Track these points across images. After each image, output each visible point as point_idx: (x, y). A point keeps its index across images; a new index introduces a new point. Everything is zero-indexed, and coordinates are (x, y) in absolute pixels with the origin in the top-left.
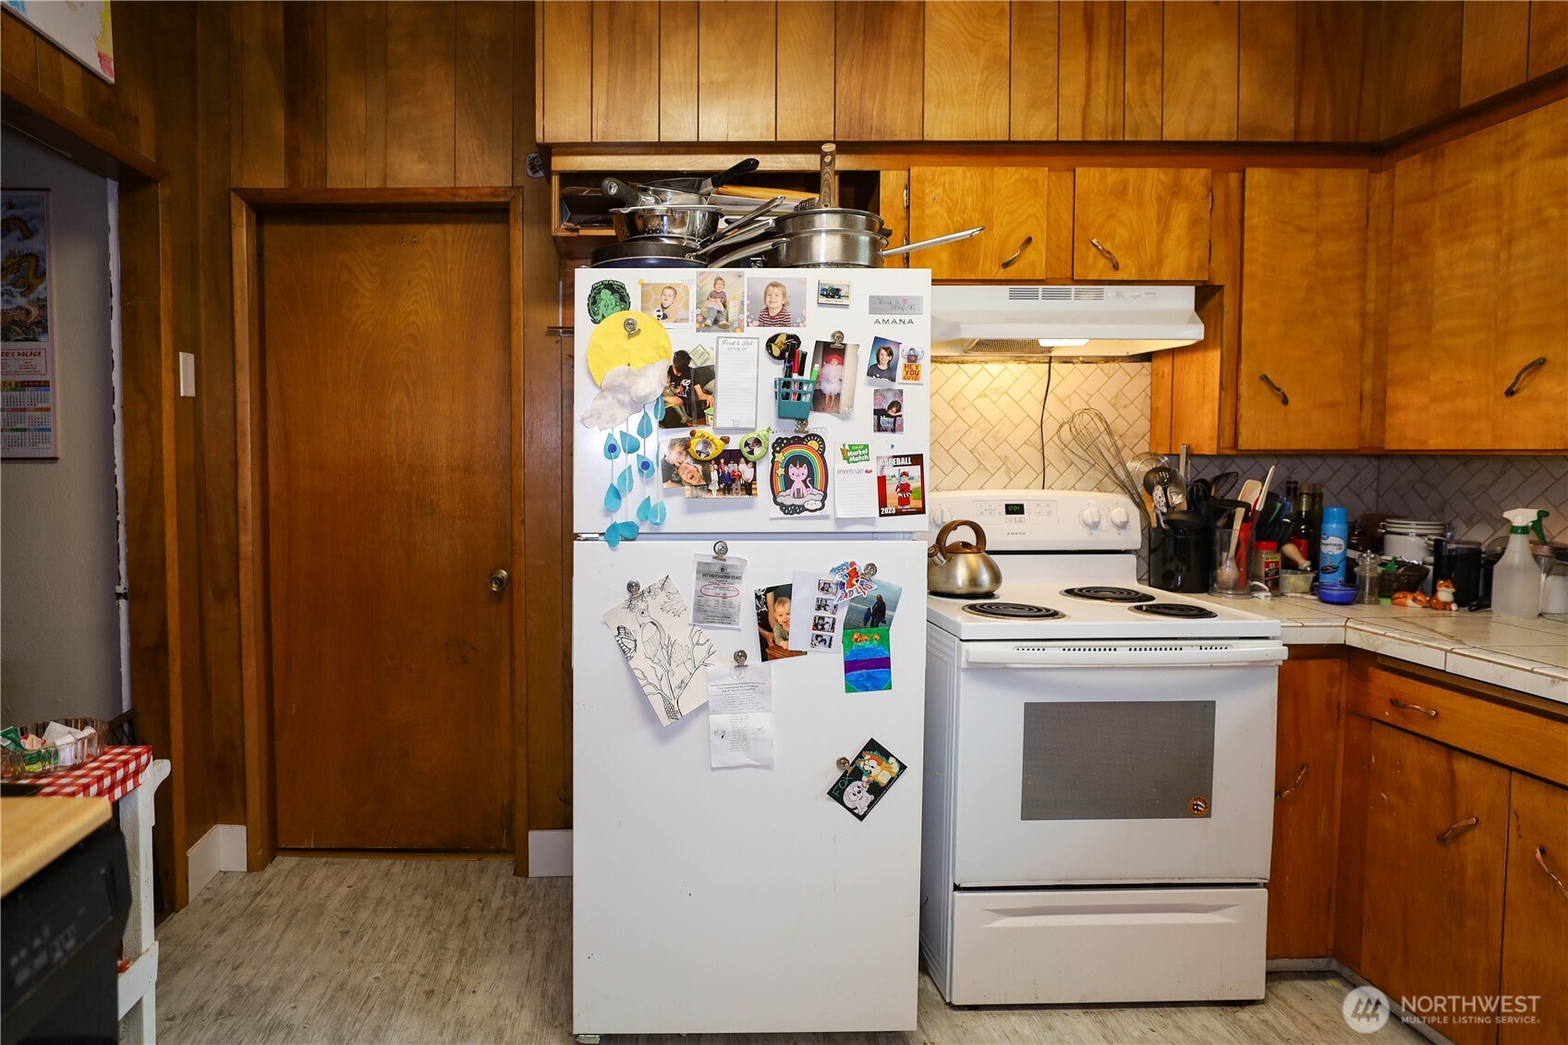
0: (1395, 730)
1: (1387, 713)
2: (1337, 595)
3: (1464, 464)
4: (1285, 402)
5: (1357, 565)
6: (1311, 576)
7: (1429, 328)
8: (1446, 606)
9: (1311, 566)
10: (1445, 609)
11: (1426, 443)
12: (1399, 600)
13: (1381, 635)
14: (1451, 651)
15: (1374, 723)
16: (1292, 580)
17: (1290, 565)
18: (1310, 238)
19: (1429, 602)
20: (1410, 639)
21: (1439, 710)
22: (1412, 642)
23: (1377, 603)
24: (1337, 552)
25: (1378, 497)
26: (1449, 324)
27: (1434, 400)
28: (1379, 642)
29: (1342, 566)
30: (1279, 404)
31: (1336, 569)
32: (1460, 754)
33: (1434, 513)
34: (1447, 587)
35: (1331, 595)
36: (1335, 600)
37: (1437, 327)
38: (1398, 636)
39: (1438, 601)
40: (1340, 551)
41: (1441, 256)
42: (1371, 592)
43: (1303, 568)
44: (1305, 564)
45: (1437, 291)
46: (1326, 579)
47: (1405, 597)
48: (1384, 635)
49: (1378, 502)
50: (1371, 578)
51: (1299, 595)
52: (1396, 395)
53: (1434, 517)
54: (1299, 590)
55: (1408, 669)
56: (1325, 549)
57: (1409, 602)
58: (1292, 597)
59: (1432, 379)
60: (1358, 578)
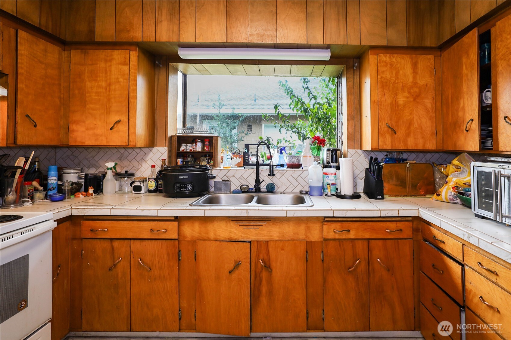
0: (92, 240)
1: (89, 235)
2: (58, 198)
3: (86, 150)
4: (35, 126)
5: (63, 186)
6: (45, 193)
7: (85, 106)
8: (91, 195)
9: (43, 189)
10: (91, 196)
11: (84, 143)
12: (77, 196)
13: (87, 209)
14: (112, 209)
15: (84, 240)
16: (38, 195)
17: (36, 190)
18: (43, 66)
19: (86, 194)
20: (97, 208)
21: (108, 228)
22: (98, 209)
23: (70, 198)
24: (55, 182)
25: (55, 161)
26: (91, 106)
27: (87, 129)
28: (86, 211)
29: (56, 187)
30: (33, 127)
31: (54, 188)
32: (115, 240)
33: (77, 165)
34: (92, 188)
35: (56, 198)
36: (57, 200)
37: (88, 106)
38: (93, 208)
39: (89, 194)
40: (56, 182)
41: (89, 84)
42: (68, 195)
43: (40, 190)
44: (41, 188)
45: (87, 95)
46: (50, 193)
47: (79, 194)
48: (88, 208)
49: (55, 162)
50: (67, 190)
51: (42, 200)
52: (74, 127)
53: (77, 167)
54: (41, 199)
55: (96, 218)
56: (50, 182)
57: (81, 196)
58: (38, 202)
59: (86, 122)
60: (63, 191)
